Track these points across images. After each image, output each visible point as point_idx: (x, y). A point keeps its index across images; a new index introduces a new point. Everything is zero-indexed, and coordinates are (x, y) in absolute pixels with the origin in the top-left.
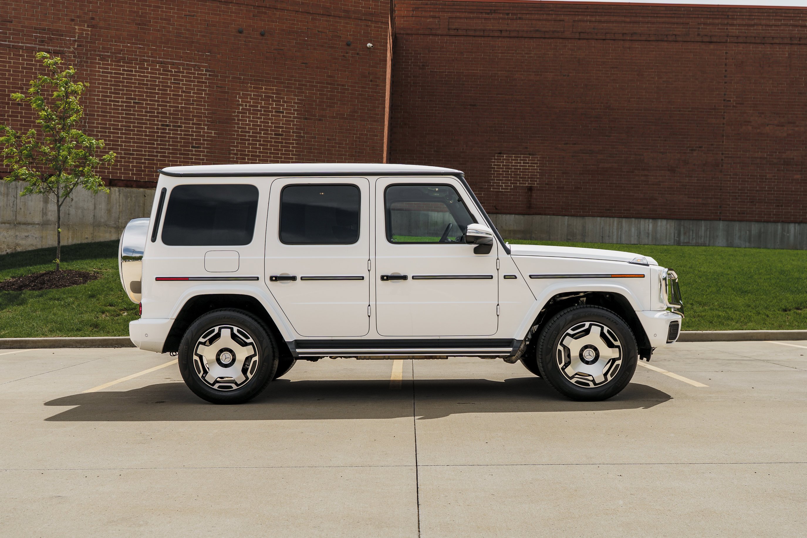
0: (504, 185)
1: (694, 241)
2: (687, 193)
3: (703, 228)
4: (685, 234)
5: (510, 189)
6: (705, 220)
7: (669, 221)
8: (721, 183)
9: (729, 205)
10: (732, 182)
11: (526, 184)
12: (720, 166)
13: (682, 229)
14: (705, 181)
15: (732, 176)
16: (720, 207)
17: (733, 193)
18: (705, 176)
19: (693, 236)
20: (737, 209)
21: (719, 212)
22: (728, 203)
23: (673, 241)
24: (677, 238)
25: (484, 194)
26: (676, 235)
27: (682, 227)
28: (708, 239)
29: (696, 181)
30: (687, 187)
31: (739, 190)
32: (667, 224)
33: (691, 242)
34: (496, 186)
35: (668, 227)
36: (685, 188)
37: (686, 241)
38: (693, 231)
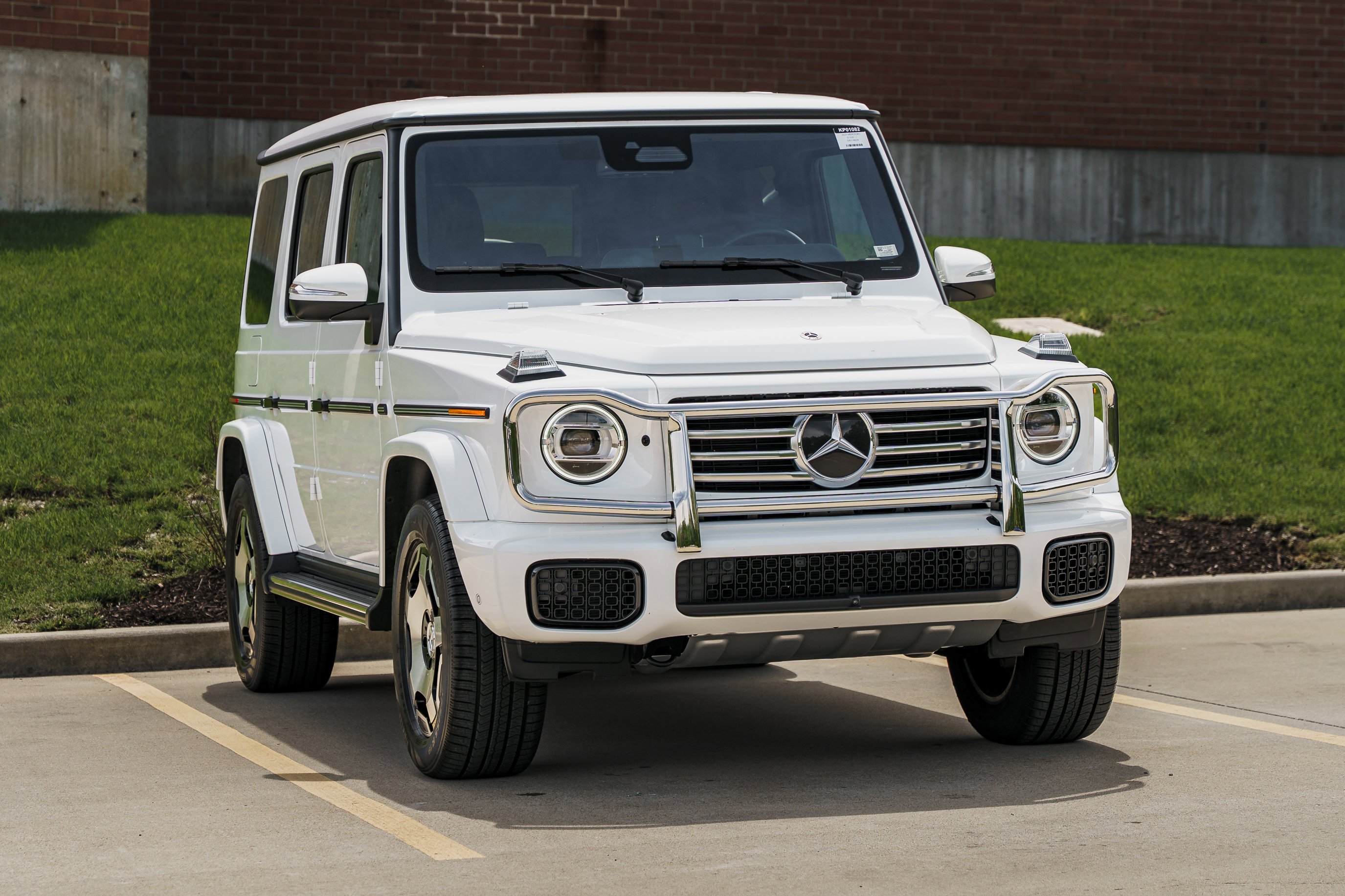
0: (499, 15)
1: (1178, 230)
2: (1151, 51)
3: (1207, 180)
4: (1146, 202)
5: (525, 32)
6: (1214, 149)
8: (1264, 18)
9: (1291, 96)
10: (1298, 14)
11: (581, 11)
13: (1136, 186)
14: (1209, 11)
16: (1263, 104)
17: (1303, 53)
19: (1172, 208)
20: (1316, 111)
21: (1258, 122)
22: (1288, 89)
23: (1105, 229)
24: (1120, 216)
25: (425, 51)
26: (1117, 207)
27: (1136, 179)
28: (1223, 221)
29: (1179, 9)
30: (1152, 30)
31: (1323, 42)
32: (1084, 166)
33: (1166, 231)
34: (472, 18)
35: (1090, 178)
36: (1145, 36)
37: (1149, 229)
38: (1172, 191)
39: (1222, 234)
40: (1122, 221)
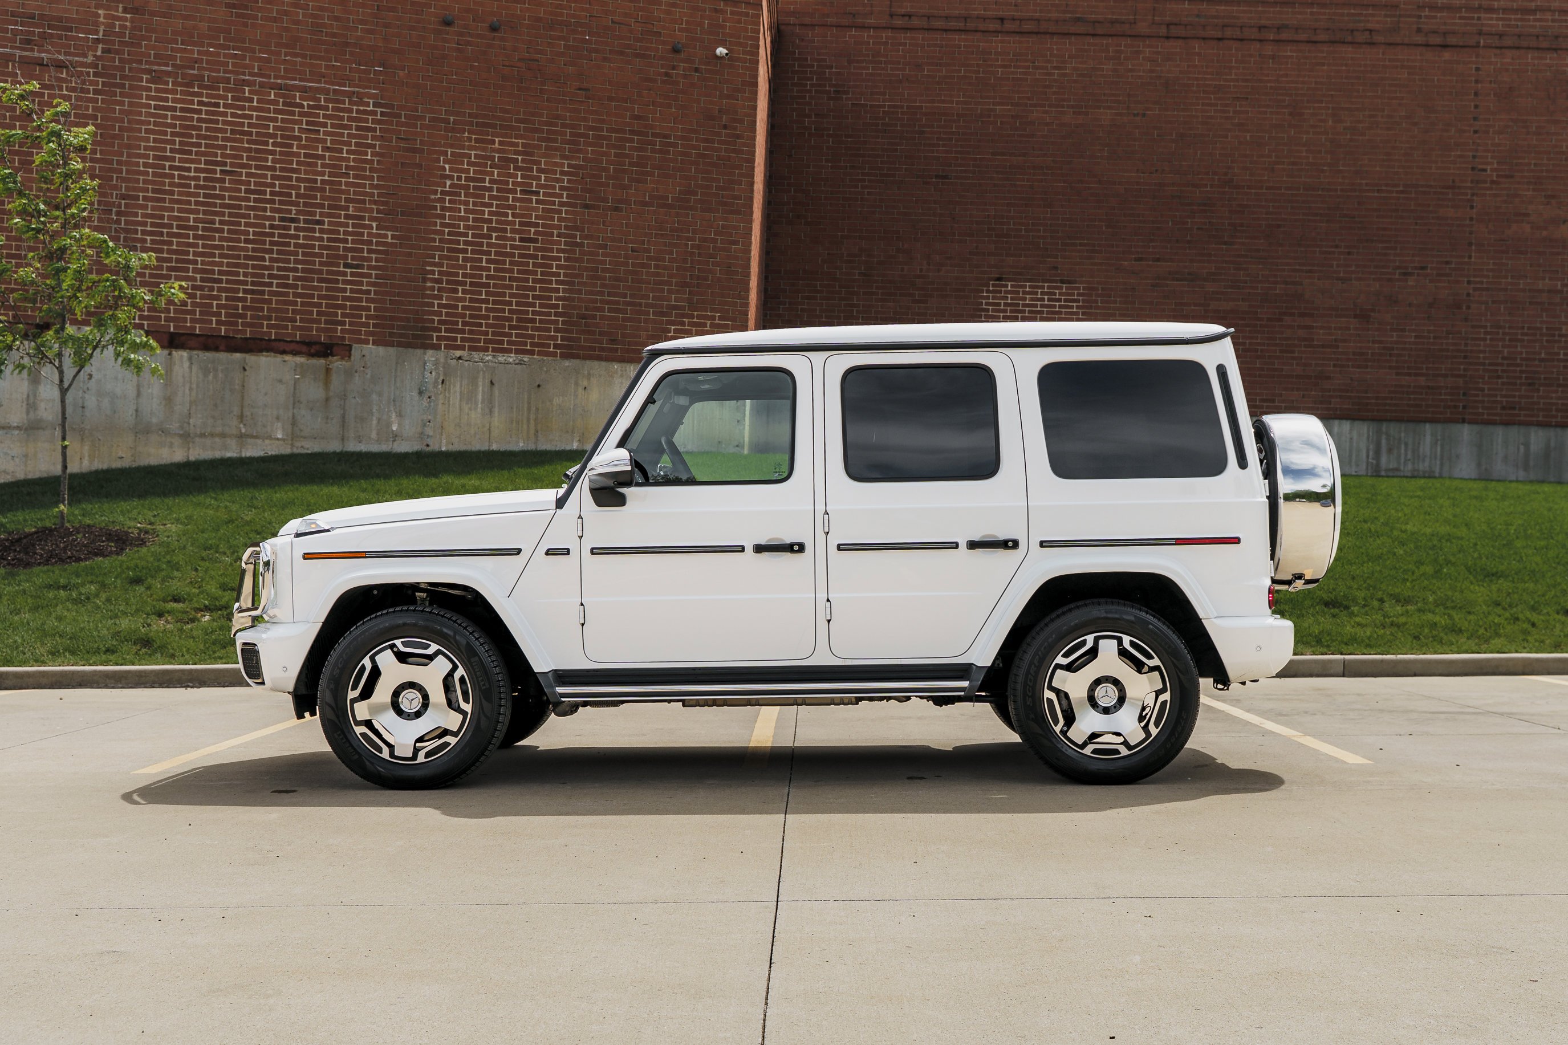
1: (1410, 467)
2: (1394, 364)
3: (1428, 439)
4: (1390, 451)
6: (1432, 421)
7: (1357, 423)
8: (1466, 345)
9: (1483, 390)
10: (1488, 342)
12: (1464, 308)
13: (1384, 442)
14: (1432, 340)
15: (1489, 330)
16: (1464, 394)
17: (1490, 364)
18: (1432, 328)
19: (1406, 455)
20: (1499, 399)
21: (1461, 404)
22: (1481, 385)
23: (1364, 466)
24: (1373, 459)
26: (1371, 453)
27: (1384, 437)
28: (1438, 462)
29: (1413, 340)
30: (1395, 352)
31: (1503, 358)
32: (1351, 430)
33: (1402, 468)
35: (1355, 437)
36: (1391, 355)
37: (1391, 467)
38: (1406, 444)
39: (1437, 470)
40: (1374, 462)
